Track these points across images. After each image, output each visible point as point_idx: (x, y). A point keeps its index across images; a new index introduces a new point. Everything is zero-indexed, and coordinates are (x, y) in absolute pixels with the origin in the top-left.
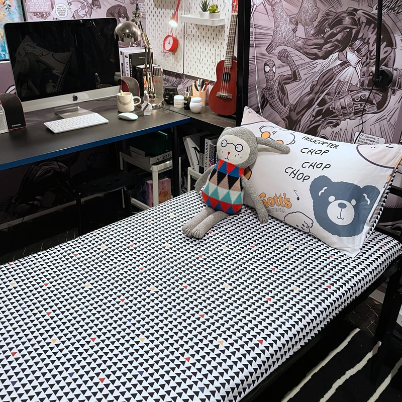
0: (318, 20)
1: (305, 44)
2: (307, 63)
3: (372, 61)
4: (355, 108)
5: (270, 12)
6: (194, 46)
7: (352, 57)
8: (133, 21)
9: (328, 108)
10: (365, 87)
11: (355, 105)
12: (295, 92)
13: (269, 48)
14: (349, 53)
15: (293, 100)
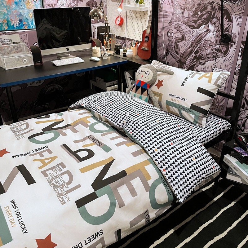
0: (195, 8)
1: (188, 20)
2: (189, 31)
4: (213, 55)
5: (171, 3)
6: (131, 22)
7: (211, 27)
8: (99, 8)
9: (200, 55)
10: (218, 43)
11: (213, 53)
12: (183, 47)
13: (170, 23)
14: (210, 25)
15: (182, 51)
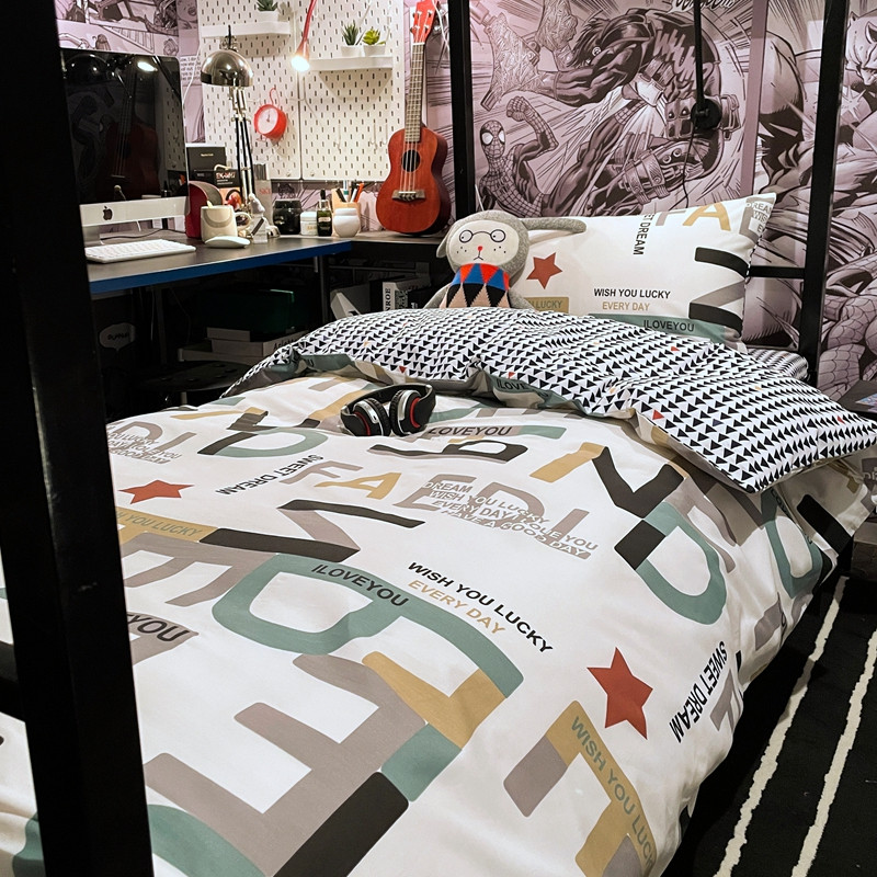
1: (557, 81)
2: (565, 115)
3: (682, 91)
4: (666, 176)
5: (482, 35)
11: (664, 171)
13: (488, 101)
14: (639, 85)
15: (546, 186)
